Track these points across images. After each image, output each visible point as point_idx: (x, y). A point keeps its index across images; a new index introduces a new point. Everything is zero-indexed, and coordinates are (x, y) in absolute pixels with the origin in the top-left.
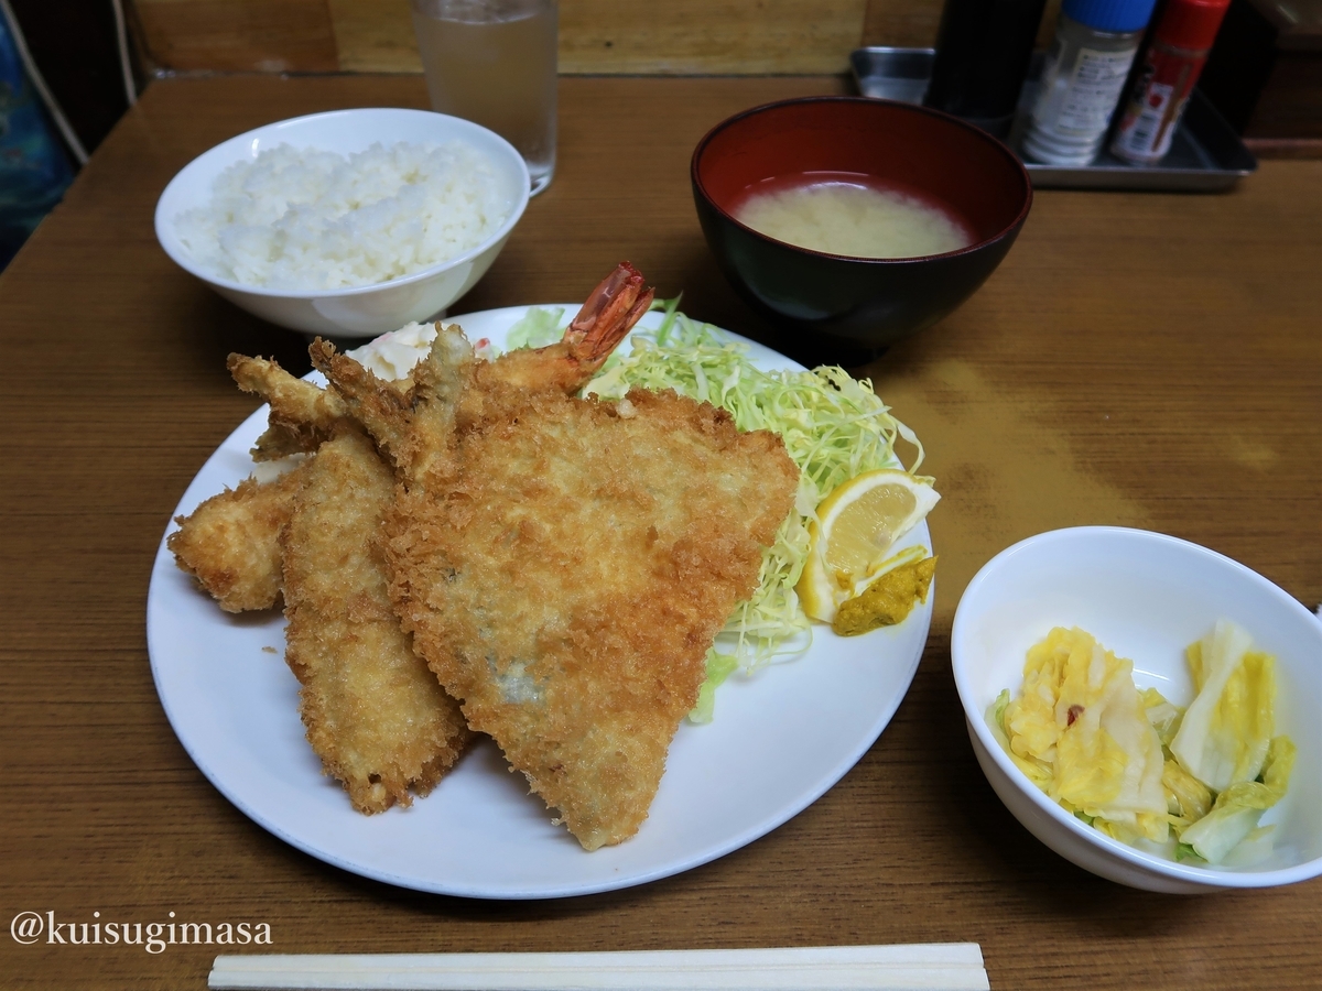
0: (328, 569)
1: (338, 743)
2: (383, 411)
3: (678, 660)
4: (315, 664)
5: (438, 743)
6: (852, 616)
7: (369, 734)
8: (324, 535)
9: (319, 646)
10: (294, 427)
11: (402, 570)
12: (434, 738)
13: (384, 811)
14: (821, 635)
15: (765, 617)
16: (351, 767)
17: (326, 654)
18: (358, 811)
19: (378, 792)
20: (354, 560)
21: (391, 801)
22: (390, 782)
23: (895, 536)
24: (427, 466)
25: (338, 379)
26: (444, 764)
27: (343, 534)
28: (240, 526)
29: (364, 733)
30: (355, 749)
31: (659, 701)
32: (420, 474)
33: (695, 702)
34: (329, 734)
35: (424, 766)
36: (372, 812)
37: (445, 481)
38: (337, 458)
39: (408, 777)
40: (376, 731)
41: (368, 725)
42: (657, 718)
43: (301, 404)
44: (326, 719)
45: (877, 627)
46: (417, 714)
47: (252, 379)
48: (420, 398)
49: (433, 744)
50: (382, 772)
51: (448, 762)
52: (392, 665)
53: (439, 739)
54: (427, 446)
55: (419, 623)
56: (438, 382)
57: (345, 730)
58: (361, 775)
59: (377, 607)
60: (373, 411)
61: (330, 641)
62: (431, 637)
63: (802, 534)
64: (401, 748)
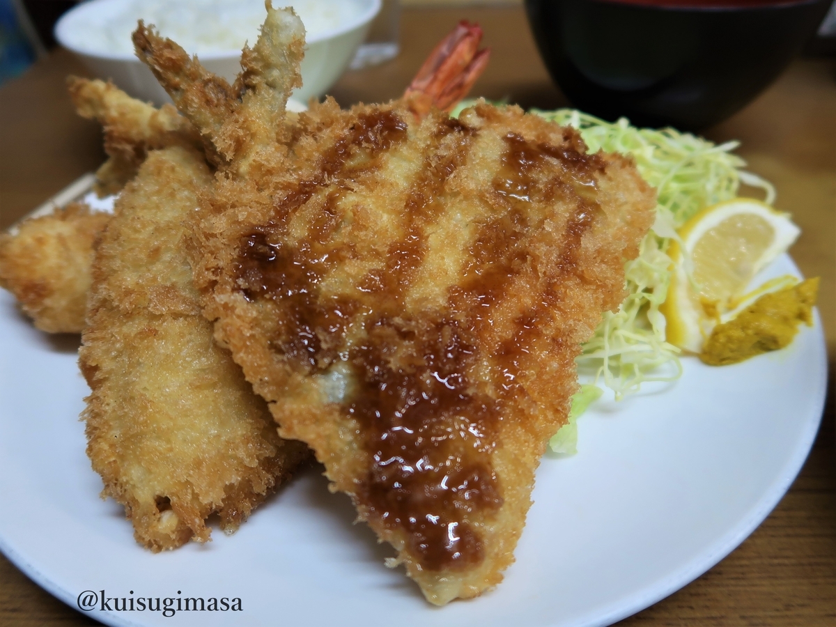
0: (137, 265)
1: (122, 457)
2: (208, 102)
3: (543, 365)
4: (107, 365)
5: (247, 461)
6: (730, 339)
7: (161, 445)
8: (136, 231)
9: (113, 344)
10: (128, 148)
11: (212, 253)
12: (241, 453)
13: (176, 547)
14: (691, 366)
15: (628, 340)
16: (134, 486)
17: (120, 353)
18: (142, 546)
19: (168, 522)
20: (167, 257)
21: (185, 536)
22: (182, 506)
23: (757, 266)
24: (252, 157)
25: (160, 65)
26: (256, 490)
27: (158, 230)
28: (61, 240)
29: (152, 443)
30: (139, 463)
31: (522, 411)
32: (244, 167)
33: (566, 416)
34: (112, 446)
35: (228, 489)
36: (159, 549)
37: (270, 172)
38: (162, 162)
39: (205, 501)
40: (169, 441)
41: (160, 434)
42: (520, 431)
43: (135, 123)
44: (110, 428)
45: (757, 353)
46: (223, 424)
47: (89, 101)
48: (248, 86)
49: (241, 462)
50: (173, 494)
51: (260, 488)
52: (196, 364)
53: (249, 455)
54: (253, 136)
55: (226, 306)
56: (268, 66)
57: (132, 440)
58: (145, 496)
59: (184, 301)
60: (196, 100)
61: (126, 337)
62: (238, 322)
63: (661, 256)
64: (198, 464)
